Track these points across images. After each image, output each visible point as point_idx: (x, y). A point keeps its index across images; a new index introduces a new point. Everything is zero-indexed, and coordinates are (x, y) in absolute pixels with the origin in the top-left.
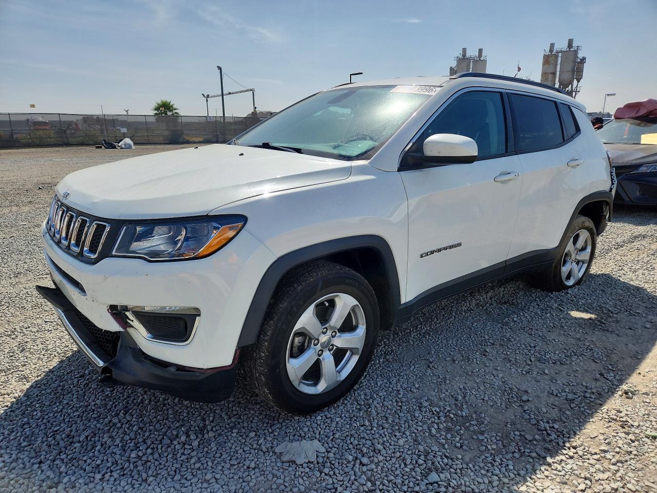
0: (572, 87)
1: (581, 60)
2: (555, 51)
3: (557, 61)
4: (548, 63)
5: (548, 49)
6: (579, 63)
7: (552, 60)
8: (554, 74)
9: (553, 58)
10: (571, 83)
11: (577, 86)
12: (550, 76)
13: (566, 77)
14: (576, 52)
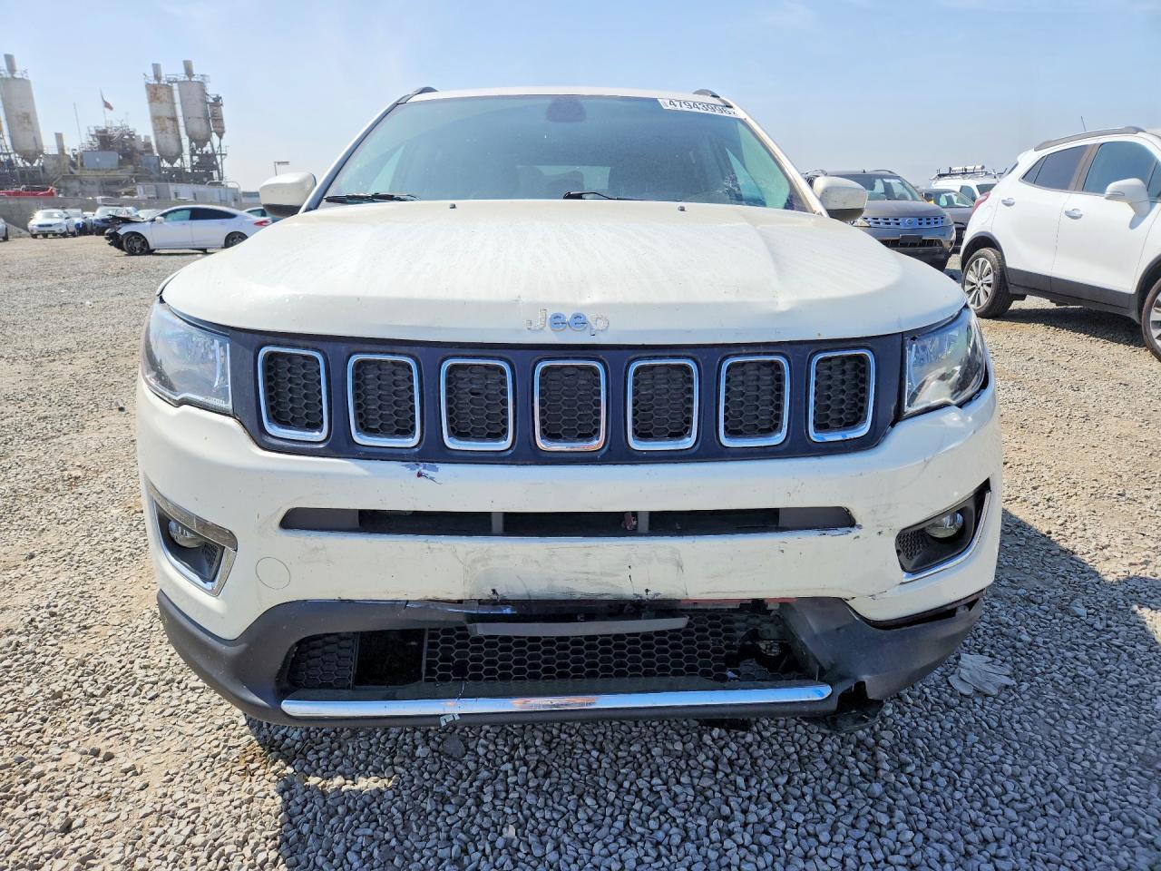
0: (212, 146)
1: (214, 99)
2: (164, 79)
3: (172, 97)
4: (158, 99)
5: (151, 74)
6: (211, 104)
7: (162, 93)
8: (174, 119)
9: (165, 91)
10: (208, 139)
11: (220, 145)
12: (169, 124)
13: (198, 127)
14: (202, 85)
